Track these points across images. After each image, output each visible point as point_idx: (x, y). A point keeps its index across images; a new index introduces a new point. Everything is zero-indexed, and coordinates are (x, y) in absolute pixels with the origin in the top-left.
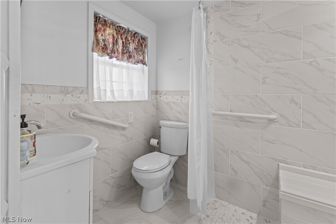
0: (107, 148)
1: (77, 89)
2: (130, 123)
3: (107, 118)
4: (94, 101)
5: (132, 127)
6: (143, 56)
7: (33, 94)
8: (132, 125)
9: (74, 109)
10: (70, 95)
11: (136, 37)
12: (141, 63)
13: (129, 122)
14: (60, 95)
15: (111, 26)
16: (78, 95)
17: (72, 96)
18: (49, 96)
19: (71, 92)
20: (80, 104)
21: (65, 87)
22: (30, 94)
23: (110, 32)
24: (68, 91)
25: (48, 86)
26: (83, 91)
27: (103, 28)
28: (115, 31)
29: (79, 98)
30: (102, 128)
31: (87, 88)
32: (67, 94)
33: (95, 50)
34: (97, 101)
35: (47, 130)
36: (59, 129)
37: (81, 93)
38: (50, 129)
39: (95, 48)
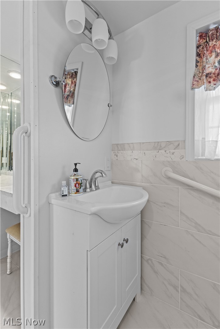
1: (171, 144)
4: (196, 158)
7: (134, 151)
9: (167, 167)
10: (163, 151)
14: (153, 151)
16: (172, 151)
17: (165, 151)
18: (144, 152)
19: (165, 147)
20: (174, 161)
21: (158, 142)
22: (131, 151)
24: (161, 146)
25: (143, 143)
26: (179, 145)
27: (218, 44)
29: (173, 154)
31: (184, 141)
32: (160, 150)
33: (194, 86)
34: (199, 158)
35: (143, 184)
36: (152, 185)
37: (176, 147)
38: (145, 184)
39: (195, 83)
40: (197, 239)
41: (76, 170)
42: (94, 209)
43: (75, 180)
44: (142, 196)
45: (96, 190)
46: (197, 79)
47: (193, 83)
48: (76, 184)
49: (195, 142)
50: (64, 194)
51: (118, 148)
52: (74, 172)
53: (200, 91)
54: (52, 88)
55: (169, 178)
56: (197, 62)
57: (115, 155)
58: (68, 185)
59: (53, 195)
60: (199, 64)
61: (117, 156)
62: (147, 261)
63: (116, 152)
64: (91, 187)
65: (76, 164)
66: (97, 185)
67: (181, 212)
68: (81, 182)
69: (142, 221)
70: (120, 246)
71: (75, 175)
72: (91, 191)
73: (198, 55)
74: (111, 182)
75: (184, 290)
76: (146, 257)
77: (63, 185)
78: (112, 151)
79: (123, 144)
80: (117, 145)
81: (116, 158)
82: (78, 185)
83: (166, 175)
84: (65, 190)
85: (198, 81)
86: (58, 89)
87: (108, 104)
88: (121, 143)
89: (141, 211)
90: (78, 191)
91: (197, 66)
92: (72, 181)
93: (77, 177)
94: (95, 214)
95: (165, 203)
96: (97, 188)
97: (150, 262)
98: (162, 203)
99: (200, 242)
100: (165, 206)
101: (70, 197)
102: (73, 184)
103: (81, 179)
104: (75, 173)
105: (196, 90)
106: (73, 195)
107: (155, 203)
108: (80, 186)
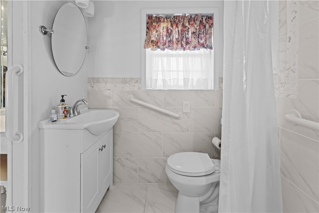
0: (158, 132)
1: (133, 80)
2: (186, 113)
3: (158, 105)
4: (147, 89)
5: (188, 117)
6: (205, 38)
7: (107, 84)
8: (188, 116)
9: (131, 94)
10: (128, 84)
11: (197, 20)
12: (202, 47)
13: (184, 111)
14: (121, 84)
15: (166, 20)
16: (134, 84)
17: (129, 84)
18: (115, 85)
19: (129, 82)
20: (135, 91)
21: (125, 78)
22: (105, 84)
23: (164, 26)
24: (126, 81)
25: (114, 78)
26: (137, 81)
27: (157, 25)
28: (170, 22)
29: (134, 86)
30: (153, 113)
31: (141, 78)
32: (126, 83)
33: (146, 47)
34: (149, 89)
35: (114, 107)
36: (121, 107)
37: (136, 82)
38: (116, 107)
39: (146, 45)
40: (147, 137)
41: (63, 101)
42: (86, 125)
43: (64, 108)
44: (115, 115)
45: (78, 115)
46: (147, 43)
47: (145, 45)
48: (64, 111)
49: (146, 79)
50: (54, 120)
51: (93, 81)
52: (61, 102)
53: (148, 50)
54: (42, 35)
55: (132, 102)
56: (147, 33)
57: (91, 86)
58: (57, 112)
59: (43, 122)
60: (148, 34)
61: (93, 87)
62: (117, 161)
63: (92, 84)
64: (74, 112)
65: (63, 96)
66: (78, 111)
67: (139, 122)
68: (68, 110)
69: (114, 133)
70: (101, 150)
71: (63, 104)
72: (75, 116)
73: (148, 28)
74: (87, 108)
75: (141, 170)
76: (116, 158)
77: (52, 113)
78: (88, 83)
79: (99, 78)
80: (93, 78)
81: (92, 89)
82: (66, 112)
83: (130, 100)
84: (55, 117)
85: (147, 44)
86: (46, 37)
87: (86, 47)
88: (96, 77)
89: (113, 126)
90: (66, 117)
91: (147, 35)
92: (60, 109)
93: (65, 106)
94: (86, 129)
95: (129, 118)
96: (79, 113)
97: (119, 160)
98: (127, 118)
99: (149, 138)
100: (129, 120)
101: (58, 122)
102: (61, 111)
103: (68, 107)
104: (63, 103)
105: (147, 49)
106: (61, 120)
107: (123, 119)
108: (67, 113)
